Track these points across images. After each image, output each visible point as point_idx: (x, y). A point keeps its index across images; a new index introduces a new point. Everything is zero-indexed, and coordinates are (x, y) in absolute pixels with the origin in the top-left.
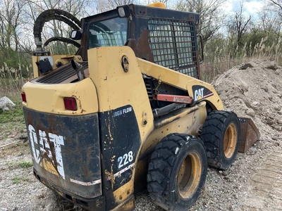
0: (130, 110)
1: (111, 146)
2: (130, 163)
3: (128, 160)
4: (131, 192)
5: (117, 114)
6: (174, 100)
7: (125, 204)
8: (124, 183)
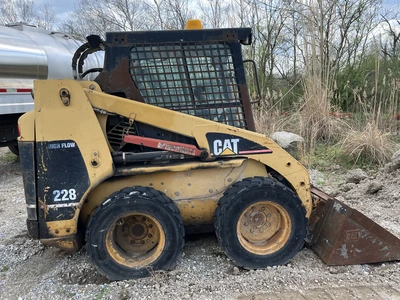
0: (73, 145)
1: (44, 176)
2: (70, 201)
3: (68, 196)
4: (71, 232)
5: (53, 146)
6: (159, 147)
7: (61, 240)
8: (62, 219)
